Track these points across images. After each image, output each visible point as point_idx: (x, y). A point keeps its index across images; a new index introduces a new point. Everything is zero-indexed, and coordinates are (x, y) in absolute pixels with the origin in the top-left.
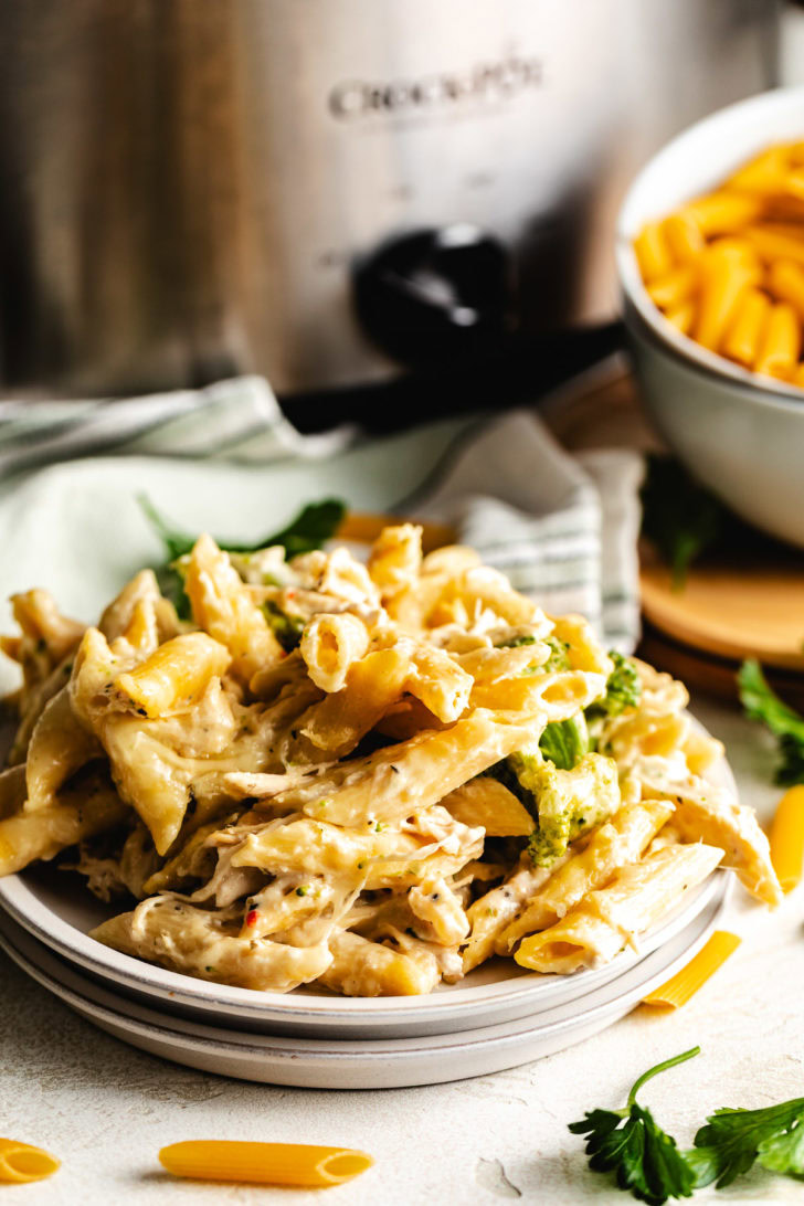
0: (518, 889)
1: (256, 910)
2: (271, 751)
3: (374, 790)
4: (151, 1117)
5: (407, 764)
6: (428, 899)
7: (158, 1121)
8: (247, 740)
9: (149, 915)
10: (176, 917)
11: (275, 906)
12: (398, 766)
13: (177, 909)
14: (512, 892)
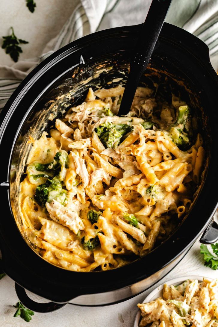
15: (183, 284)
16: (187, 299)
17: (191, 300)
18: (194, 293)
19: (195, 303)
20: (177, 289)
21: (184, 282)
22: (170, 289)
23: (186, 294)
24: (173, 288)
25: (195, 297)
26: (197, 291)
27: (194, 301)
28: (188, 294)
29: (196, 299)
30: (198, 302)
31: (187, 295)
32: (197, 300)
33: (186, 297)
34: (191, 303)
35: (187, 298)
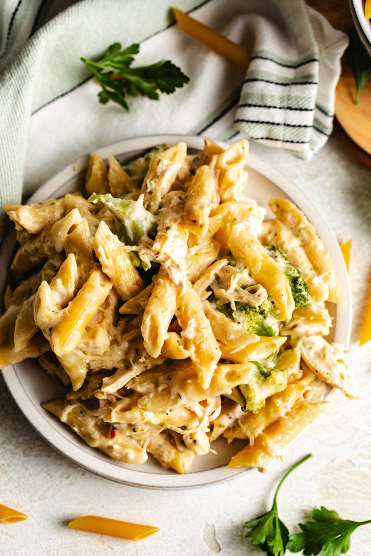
0: (235, 416)
1: (115, 431)
2: (127, 354)
3: (170, 403)
4: (68, 481)
5: (186, 395)
6: (191, 441)
7: (71, 484)
8: (116, 347)
9: (69, 414)
10: (80, 418)
11: (123, 432)
12: (182, 395)
13: (81, 413)
14: (232, 417)
15: (146, 156)
16: (149, 196)
17: (162, 198)
18: (174, 180)
19: (171, 206)
20: (127, 171)
21: (149, 150)
22: (106, 168)
23: (148, 183)
24: (115, 166)
25: (173, 193)
26: (182, 176)
27: (170, 203)
28: (152, 182)
29: (176, 197)
30: (179, 204)
31: (150, 184)
32: (180, 200)
33: (148, 191)
34: (160, 207)
35: (151, 193)
